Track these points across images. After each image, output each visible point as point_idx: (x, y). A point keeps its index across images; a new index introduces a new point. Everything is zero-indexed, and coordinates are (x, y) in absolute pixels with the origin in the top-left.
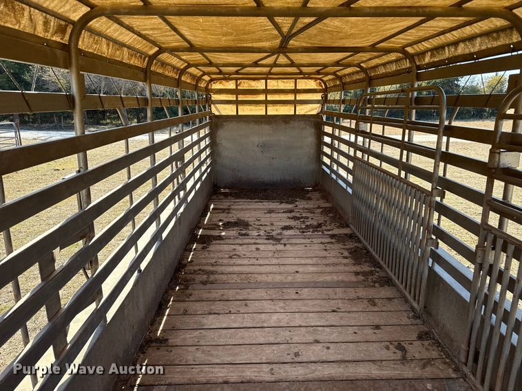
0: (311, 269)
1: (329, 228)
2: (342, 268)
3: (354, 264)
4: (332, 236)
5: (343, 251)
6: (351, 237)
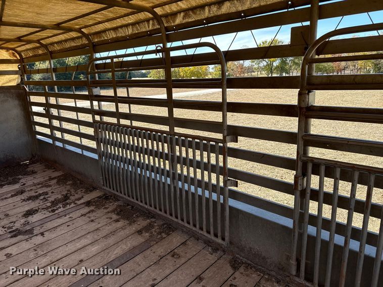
0: (94, 249)
1: (77, 196)
2: (122, 233)
3: (130, 224)
4: (88, 204)
5: (110, 215)
6: (106, 198)
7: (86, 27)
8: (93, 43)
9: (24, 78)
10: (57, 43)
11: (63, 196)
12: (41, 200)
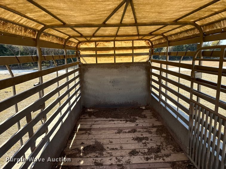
1: (166, 152)
7: (200, 19)
8: (204, 33)
9: (151, 57)
10: (174, 35)
11: (157, 147)
12: (143, 143)
